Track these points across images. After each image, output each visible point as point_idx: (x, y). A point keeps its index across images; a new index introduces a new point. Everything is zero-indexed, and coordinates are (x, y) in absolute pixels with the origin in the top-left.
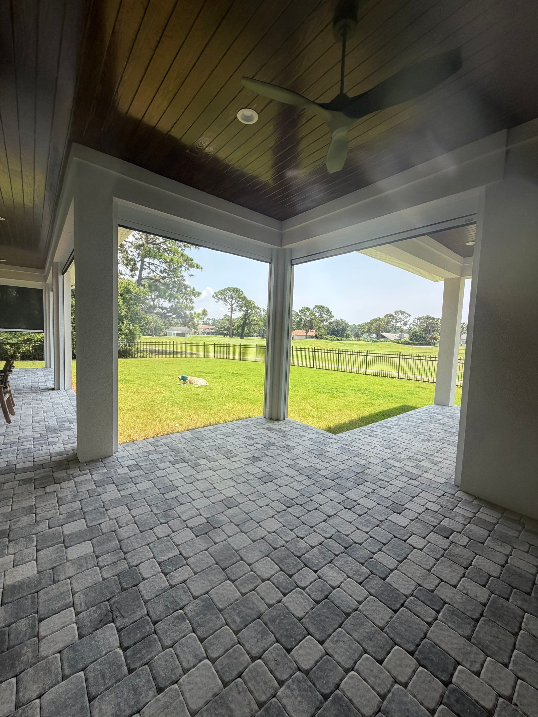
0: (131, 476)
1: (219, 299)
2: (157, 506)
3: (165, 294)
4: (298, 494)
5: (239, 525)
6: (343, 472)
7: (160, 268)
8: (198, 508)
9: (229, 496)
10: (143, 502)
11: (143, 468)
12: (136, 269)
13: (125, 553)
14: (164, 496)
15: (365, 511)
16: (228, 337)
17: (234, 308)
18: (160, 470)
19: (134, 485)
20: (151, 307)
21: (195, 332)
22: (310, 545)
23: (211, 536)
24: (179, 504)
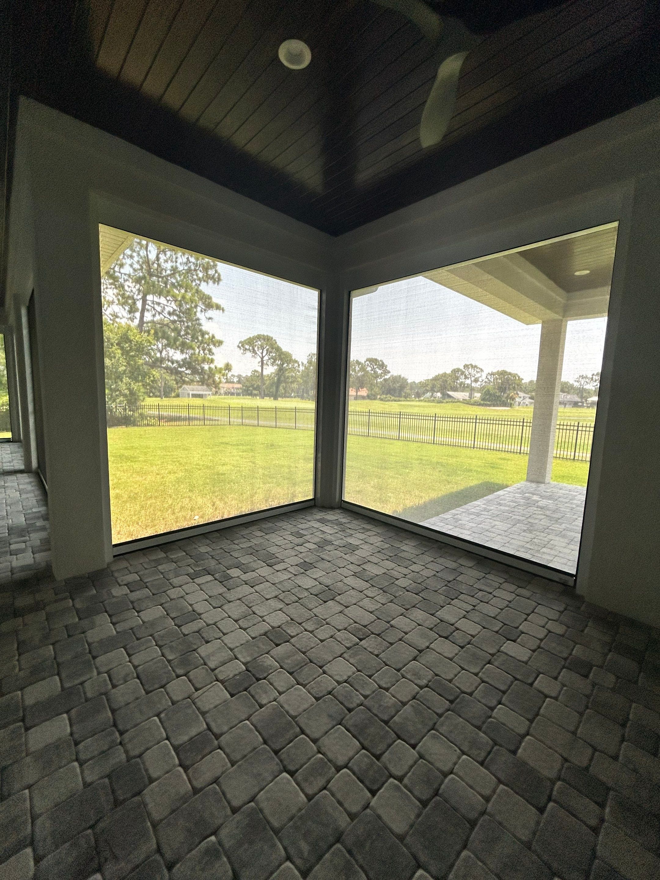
0: (132, 599)
1: (246, 349)
2: (171, 647)
3: (175, 343)
4: (372, 617)
5: (293, 672)
6: (428, 581)
7: (168, 309)
8: (232, 647)
9: (275, 625)
10: (150, 641)
11: (149, 587)
12: (137, 310)
13: (121, 733)
14: (181, 630)
15: (467, 640)
16: (258, 398)
17: (265, 362)
18: (174, 587)
19: (136, 614)
20: (157, 360)
21: (216, 392)
22: (400, 701)
23: (253, 693)
24: (204, 642)
